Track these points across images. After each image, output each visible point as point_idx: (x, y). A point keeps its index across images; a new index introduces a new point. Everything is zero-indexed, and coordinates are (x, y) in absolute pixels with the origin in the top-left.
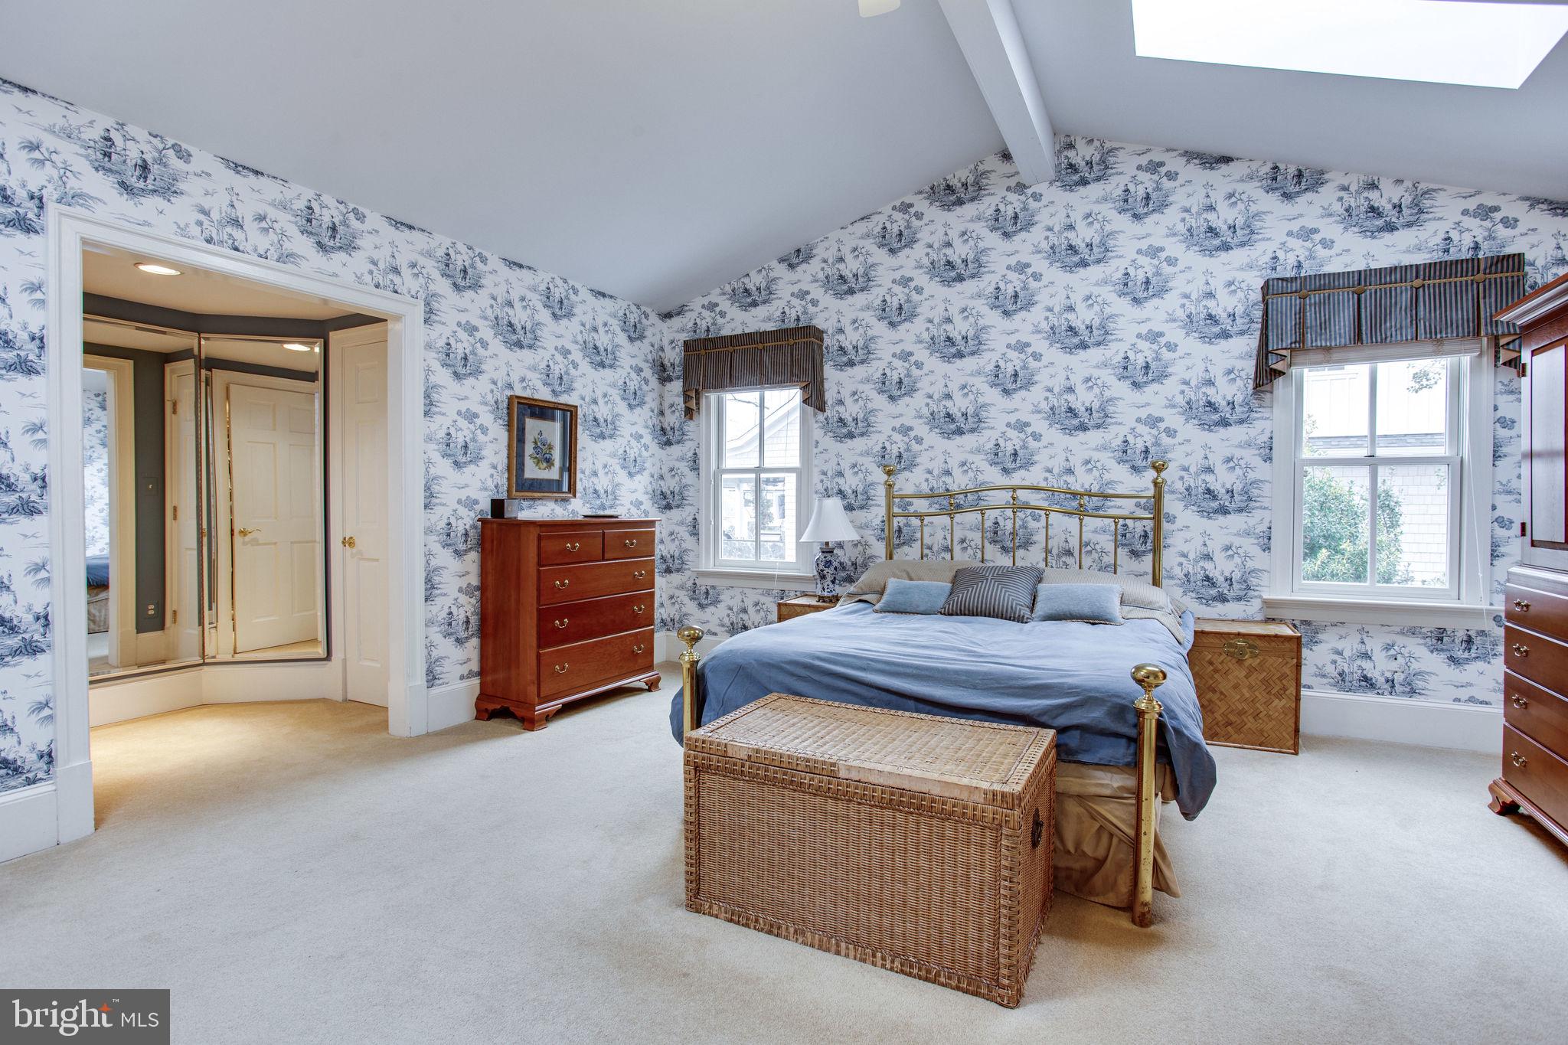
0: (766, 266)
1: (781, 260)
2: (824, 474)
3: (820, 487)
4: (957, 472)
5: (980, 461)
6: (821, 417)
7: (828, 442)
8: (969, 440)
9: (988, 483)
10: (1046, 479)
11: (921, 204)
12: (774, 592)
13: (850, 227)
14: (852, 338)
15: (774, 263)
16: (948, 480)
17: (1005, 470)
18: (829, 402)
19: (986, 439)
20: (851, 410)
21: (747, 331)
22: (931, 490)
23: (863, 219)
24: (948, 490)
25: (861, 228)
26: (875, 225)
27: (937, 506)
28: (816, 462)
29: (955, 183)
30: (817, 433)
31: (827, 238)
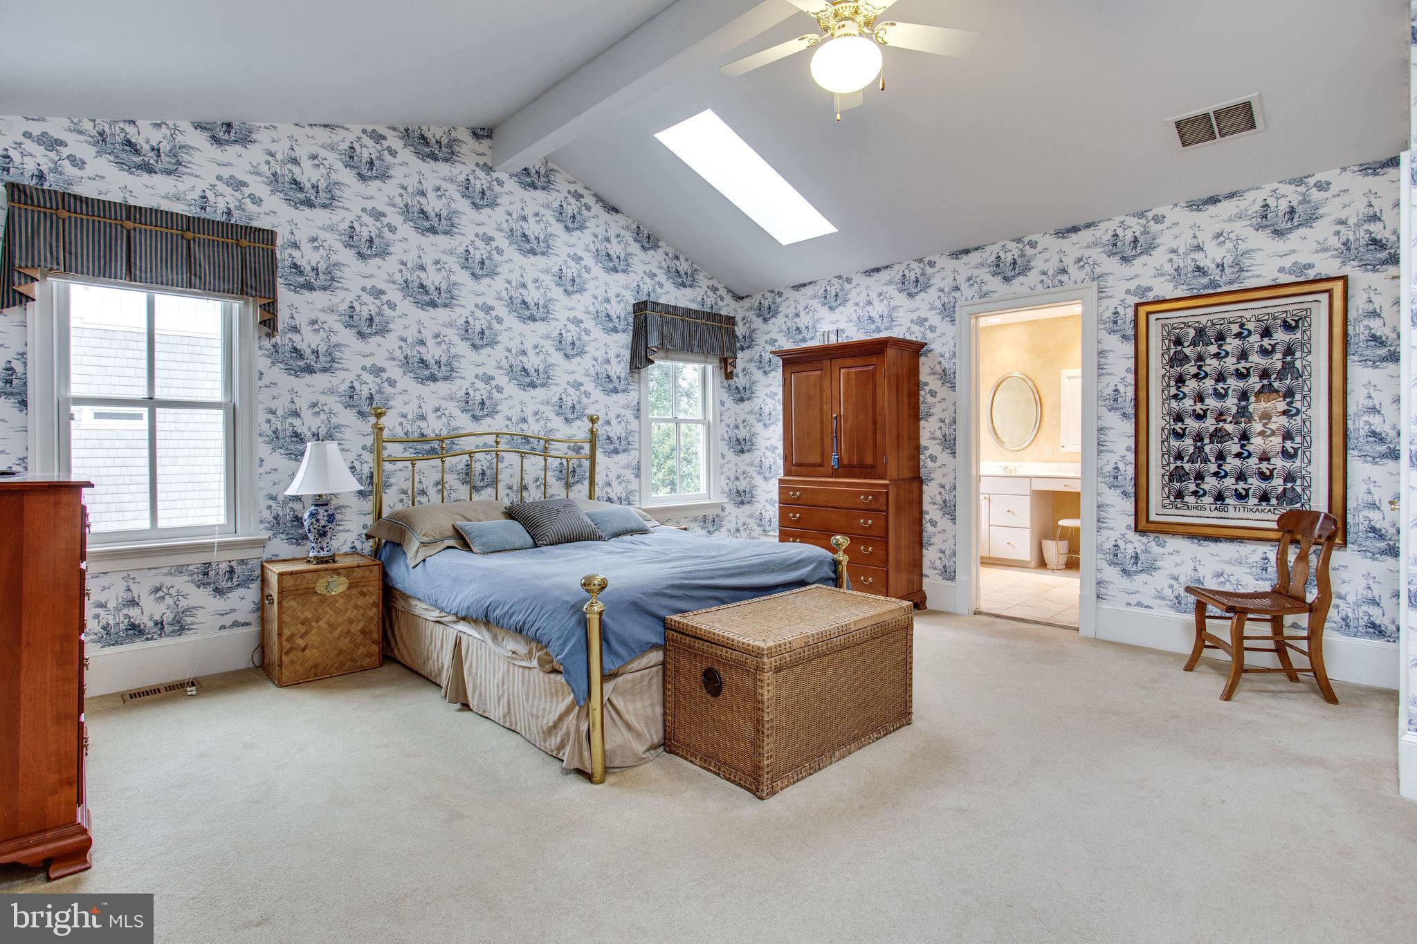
0: (170, 123)
1: (198, 126)
2: (272, 412)
3: (265, 428)
4: (431, 417)
5: (453, 408)
6: (267, 343)
7: (277, 374)
9: (460, 428)
10: (507, 426)
11: (394, 141)
12: (192, 568)
13: (308, 128)
14: (308, 257)
15: (185, 125)
16: (423, 424)
17: (475, 417)
18: (280, 327)
19: (458, 387)
20: (308, 340)
21: (132, 202)
22: (406, 434)
23: (326, 126)
24: (422, 435)
25: (323, 135)
26: (344, 139)
27: (412, 451)
28: (260, 398)
29: (429, 135)
30: (263, 363)
31: (275, 127)
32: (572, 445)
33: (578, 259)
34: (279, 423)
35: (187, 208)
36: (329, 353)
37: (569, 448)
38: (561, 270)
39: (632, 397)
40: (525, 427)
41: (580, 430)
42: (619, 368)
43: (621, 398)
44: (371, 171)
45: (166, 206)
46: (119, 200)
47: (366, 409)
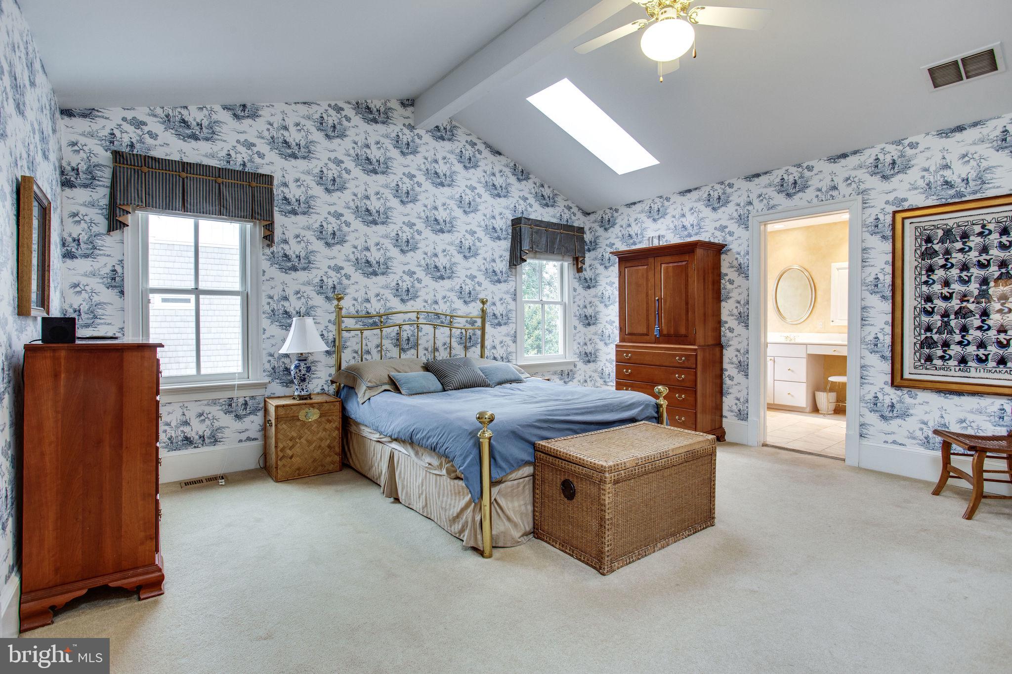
0: (208, 107)
1: (225, 108)
2: (271, 298)
3: (267, 308)
4: (373, 300)
5: (388, 294)
6: (268, 251)
7: (274, 272)
8: (381, 280)
9: (393, 308)
10: (424, 307)
11: (349, 111)
12: (221, 401)
13: (294, 105)
14: (294, 193)
15: (218, 108)
16: (368, 305)
17: (403, 300)
18: (276, 239)
19: (391, 280)
20: (294, 249)
21: (185, 160)
22: (357, 312)
23: (305, 103)
24: (368, 313)
25: (303, 110)
26: (316, 111)
27: (361, 323)
28: (263, 288)
29: (372, 106)
30: (265, 264)
31: (273, 106)
32: (469, 319)
33: (473, 189)
34: (275, 305)
35: (218, 162)
36: (307, 258)
37: (467, 322)
38: (461, 196)
39: (510, 286)
40: (436, 307)
41: (474, 309)
42: (502, 265)
43: (503, 286)
44: (334, 132)
45: (206, 161)
46: (177, 159)
47: (331, 295)
